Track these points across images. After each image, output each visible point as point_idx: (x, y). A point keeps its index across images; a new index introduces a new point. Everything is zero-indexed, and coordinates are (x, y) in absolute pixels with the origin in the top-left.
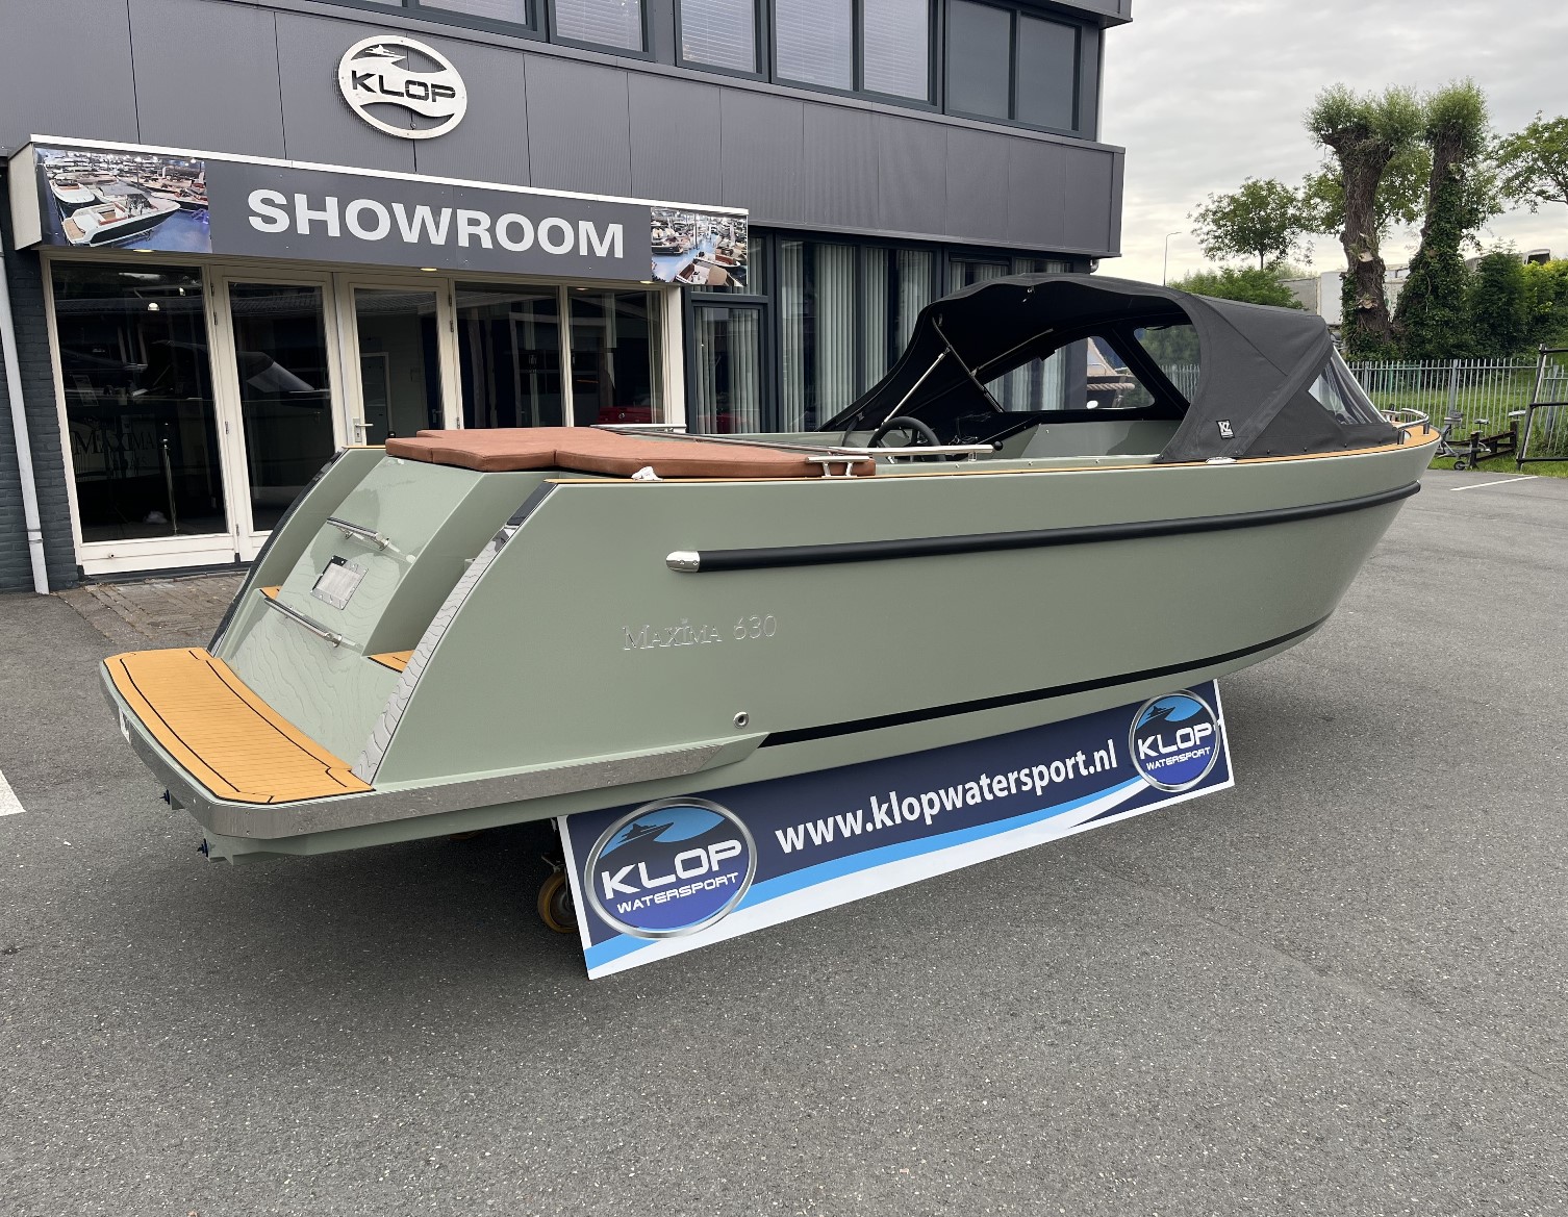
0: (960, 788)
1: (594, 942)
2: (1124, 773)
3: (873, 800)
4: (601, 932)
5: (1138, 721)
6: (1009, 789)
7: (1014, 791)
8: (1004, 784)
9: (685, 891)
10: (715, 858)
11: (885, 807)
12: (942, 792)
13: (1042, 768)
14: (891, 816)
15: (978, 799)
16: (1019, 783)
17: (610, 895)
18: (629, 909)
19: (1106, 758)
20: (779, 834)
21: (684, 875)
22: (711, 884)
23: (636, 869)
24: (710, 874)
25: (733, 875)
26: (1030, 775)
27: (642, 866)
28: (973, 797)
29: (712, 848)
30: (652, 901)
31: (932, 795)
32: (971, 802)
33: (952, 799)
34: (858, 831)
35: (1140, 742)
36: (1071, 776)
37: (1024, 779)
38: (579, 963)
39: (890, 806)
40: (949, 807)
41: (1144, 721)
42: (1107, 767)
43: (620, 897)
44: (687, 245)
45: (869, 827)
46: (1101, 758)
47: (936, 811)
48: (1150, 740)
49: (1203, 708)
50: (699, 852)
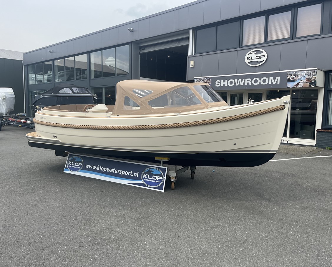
1: (66, 169)
2: (139, 178)
5: (145, 171)
6: (117, 172)
7: (118, 173)
8: (117, 171)
9: (75, 167)
11: (99, 167)
13: (124, 171)
16: (119, 172)
19: (136, 174)
20: (86, 165)
24: (78, 166)
26: (122, 172)
28: (111, 171)
30: (72, 167)
31: (106, 168)
33: (108, 170)
35: (144, 174)
36: (128, 175)
37: (120, 172)
40: (107, 171)
41: (146, 171)
42: (136, 176)
44: (298, 79)
45: (96, 169)
46: (135, 174)
47: (105, 171)
48: (147, 175)
49: (161, 174)
50: (78, 163)
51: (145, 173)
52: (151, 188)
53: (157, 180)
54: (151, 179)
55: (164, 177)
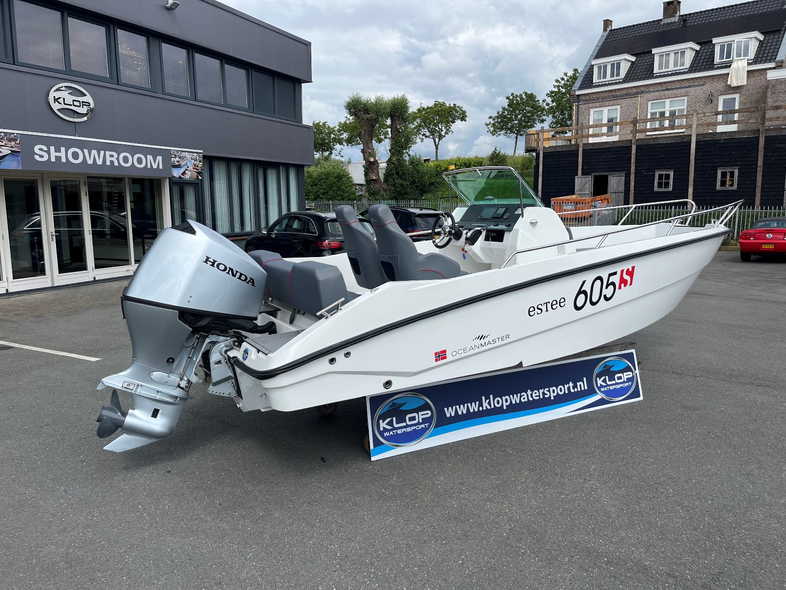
0: (519, 395)
1: (374, 446)
2: (591, 392)
3: (483, 398)
4: (377, 443)
5: (597, 370)
6: (539, 396)
8: (538, 394)
9: (409, 430)
10: (421, 417)
11: (488, 401)
12: (511, 396)
13: (554, 388)
14: (490, 405)
15: (526, 400)
16: (544, 394)
17: (382, 429)
18: (388, 435)
19: (583, 385)
20: (446, 409)
21: (409, 423)
22: (418, 427)
23: (392, 420)
24: (419, 423)
25: (427, 424)
26: (549, 391)
27: (394, 419)
28: (524, 399)
29: (420, 413)
30: (396, 432)
31: (507, 397)
32: (523, 401)
33: (515, 399)
34: (476, 410)
35: (598, 379)
36: (567, 392)
37: (546, 392)
38: (368, 454)
39: (490, 401)
40: (514, 402)
41: (600, 370)
42: (583, 389)
43: (385, 430)
45: (481, 409)
46: (580, 385)
47: (508, 403)
48: (603, 378)
49: (629, 366)
50: (415, 414)
51: (599, 375)
52: (619, 402)
53: (626, 380)
54: (614, 382)
55: (635, 370)
